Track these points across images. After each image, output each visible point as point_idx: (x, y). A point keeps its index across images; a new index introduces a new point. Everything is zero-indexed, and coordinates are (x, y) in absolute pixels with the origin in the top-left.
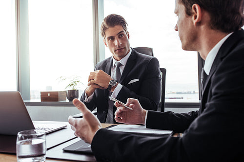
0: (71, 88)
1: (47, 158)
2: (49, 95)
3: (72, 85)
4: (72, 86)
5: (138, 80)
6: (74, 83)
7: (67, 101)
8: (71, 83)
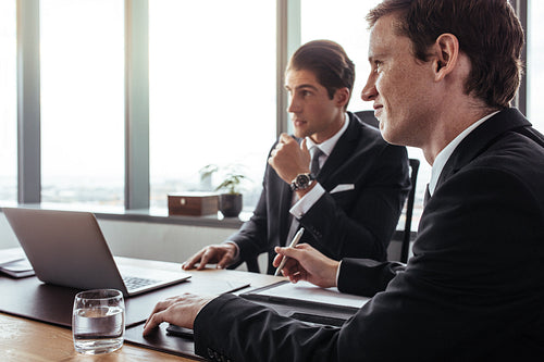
0: (226, 191)
1: (126, 342)
2: (183, 202)
3: (230, 182)
4: (230, 186)
5: (351, 187)
6: (233, 180)
7: (220, 216)
8: (229, 178)
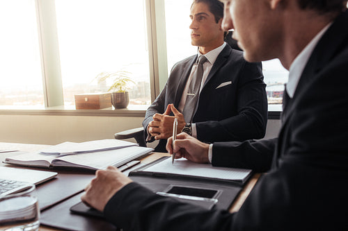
0: (117, 90)
1: (41, 225)
2: (86, 100)
3: (118, 84)
4: (118, 87)
6: (121, 82)
8: (117, 81)
